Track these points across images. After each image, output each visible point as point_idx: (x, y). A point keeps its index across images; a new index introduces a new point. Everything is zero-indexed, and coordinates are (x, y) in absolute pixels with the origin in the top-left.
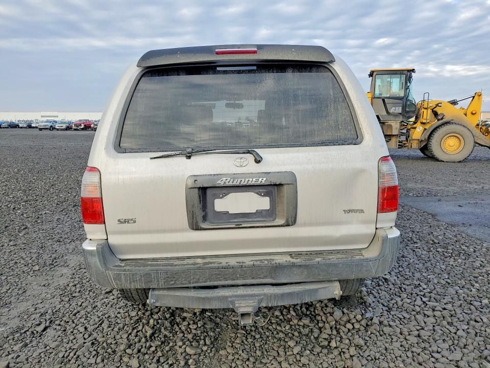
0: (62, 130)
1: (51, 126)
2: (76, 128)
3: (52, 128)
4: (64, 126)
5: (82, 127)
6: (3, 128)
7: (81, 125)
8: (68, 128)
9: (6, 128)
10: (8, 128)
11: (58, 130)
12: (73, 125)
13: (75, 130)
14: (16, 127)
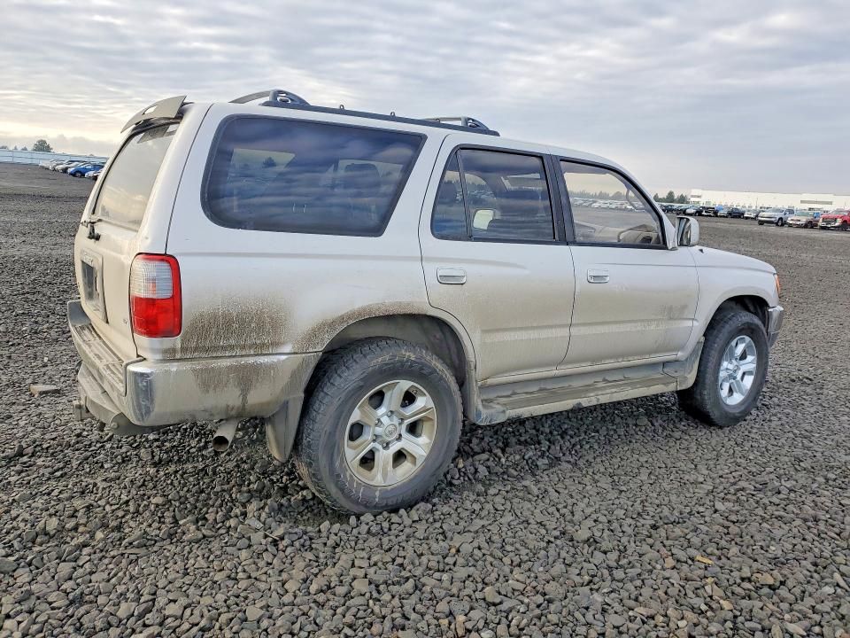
0: (799, 226)
1: (781, 219)
2: (824, 224)
3: (781, 223)
4: (803, 220)
5: (837, 224)
6: (721, 216)
7: (835, 220)
8: (811, 225)
9: (724, 217)
10: (727, 217)
11: (790, 225)
12: (821, 220)
13: (823, 228)
14: (740, 217)
